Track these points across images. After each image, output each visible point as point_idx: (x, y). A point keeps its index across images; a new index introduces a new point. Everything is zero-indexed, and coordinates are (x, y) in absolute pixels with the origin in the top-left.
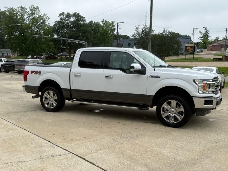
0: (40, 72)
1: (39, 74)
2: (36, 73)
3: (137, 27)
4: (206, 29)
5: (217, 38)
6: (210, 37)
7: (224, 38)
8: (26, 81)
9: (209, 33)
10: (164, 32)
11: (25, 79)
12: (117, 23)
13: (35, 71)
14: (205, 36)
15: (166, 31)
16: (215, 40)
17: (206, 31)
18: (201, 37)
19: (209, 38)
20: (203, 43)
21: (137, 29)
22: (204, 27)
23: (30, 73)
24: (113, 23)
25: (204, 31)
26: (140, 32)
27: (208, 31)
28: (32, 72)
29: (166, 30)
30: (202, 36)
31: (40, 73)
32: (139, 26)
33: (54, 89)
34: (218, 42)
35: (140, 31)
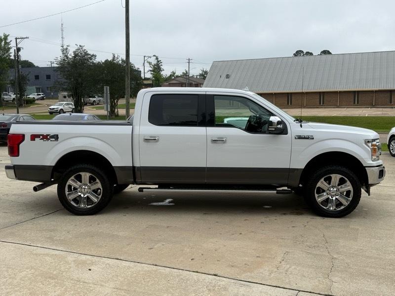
0: (58, 135)
1: (54, 139)
2: (45, 137)
3: (65, 47)
4: (157, 58)
5: (173, 72)
6: (163, 70)
7: (183, 73)
8: (18, 155)
9: (162, 65)
10: (113, 59)
11: (14, 152)
12: (16, 39)
13: (42, 135)
14: (157, 69)
15: (117, 58)
16: (170, 75)
17: (158, 62)
18: (151, 71)
19: (162, 73)
20: (155, 80)
21: (65, 51)
22: (154, 56)
23: (28, 138)
24: (6, 37)
25: (154, 62)
26: (71, 57)
27: (160, 61)
28: (33, 137)
29: (116, 56)
30: (152, 69)
31: (56, 137)
32: (68, 46)
33: (93, 168)
34: (177, 79)
35: (71, 55)
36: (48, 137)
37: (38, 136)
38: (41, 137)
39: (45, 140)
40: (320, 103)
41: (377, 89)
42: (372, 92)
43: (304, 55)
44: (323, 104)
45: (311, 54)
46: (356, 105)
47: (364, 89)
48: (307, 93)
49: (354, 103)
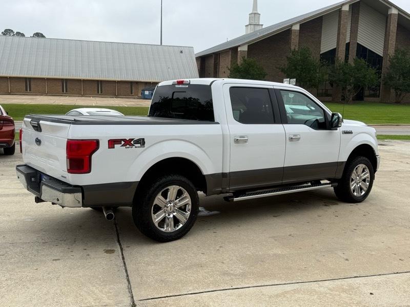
0: (143, 139)
1: (139, 145)
2: (128, 143)
13: (124, 140)
23: (104, 145)
28: (112, 143)
31: (141, 142)
36: (132, 142)
37: (118, 141)
38: (123, 143)
39: (128, 146)
40: (63, 91)
41: (119, 80)
42: (114, 82)
43: (14, 35)
44: (66, 91)
45: (23, 35)
46: (100, 95)
47: (107, 79)
48: (48, 79)
49: (98, 92)
